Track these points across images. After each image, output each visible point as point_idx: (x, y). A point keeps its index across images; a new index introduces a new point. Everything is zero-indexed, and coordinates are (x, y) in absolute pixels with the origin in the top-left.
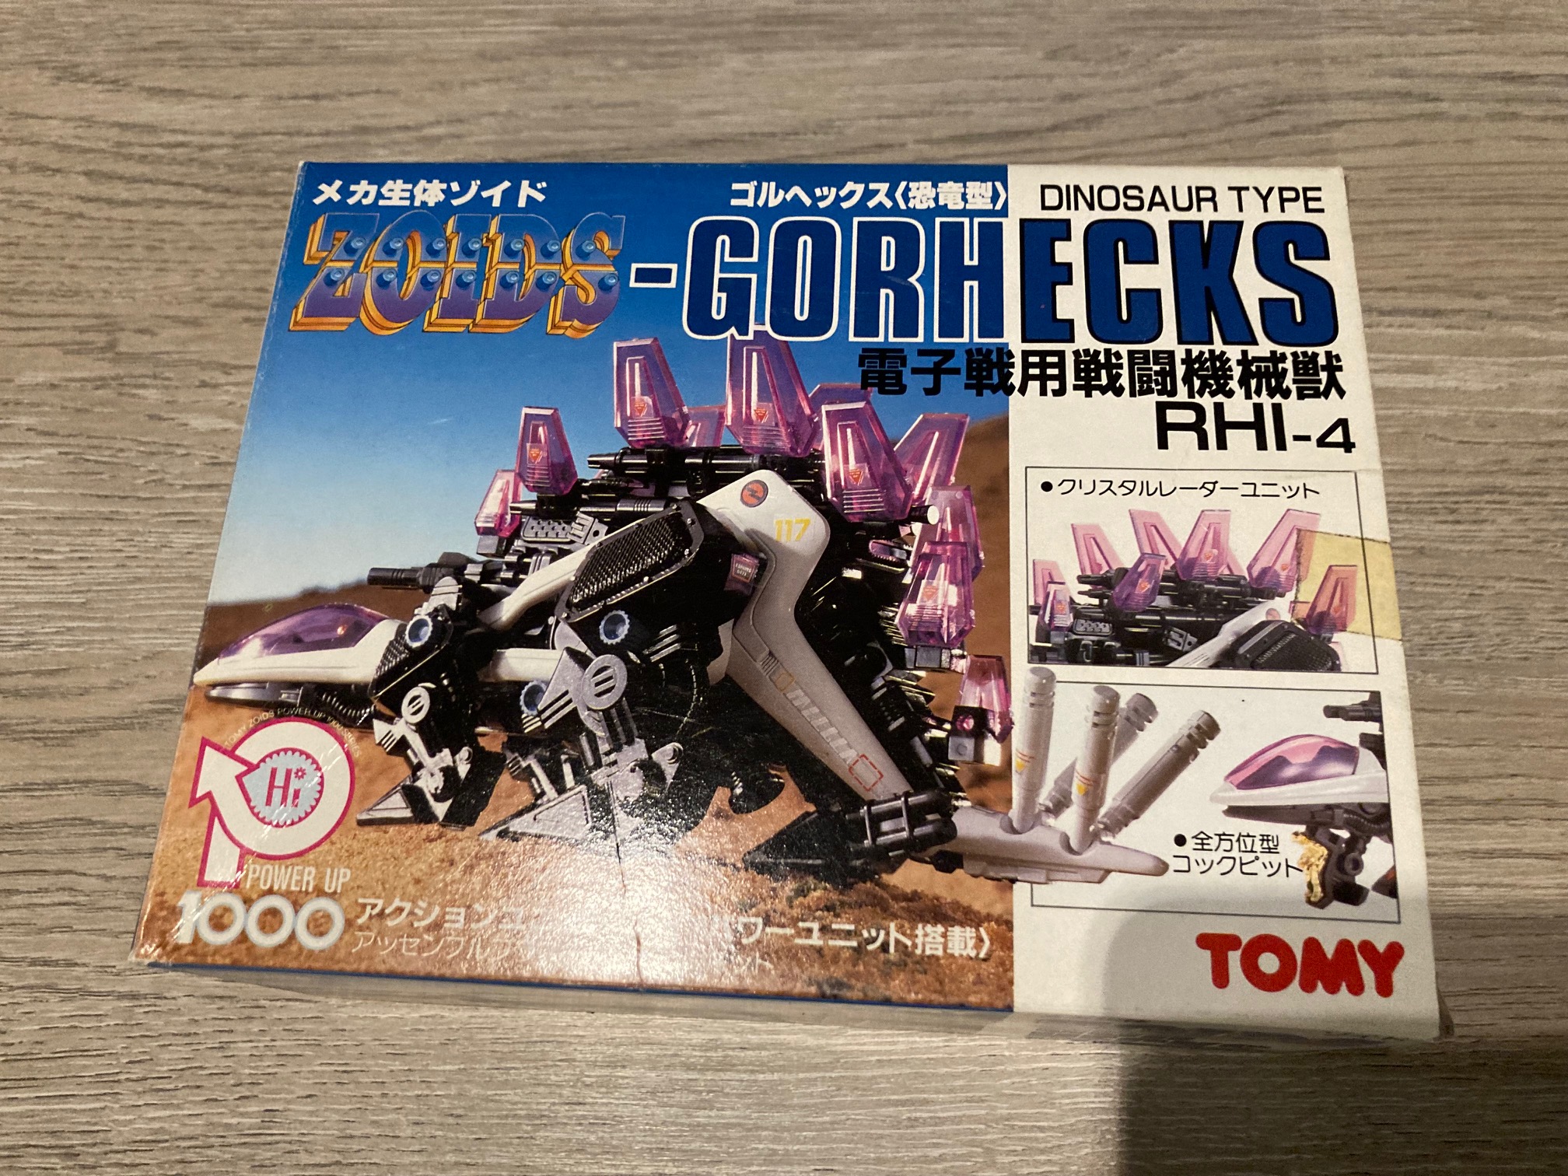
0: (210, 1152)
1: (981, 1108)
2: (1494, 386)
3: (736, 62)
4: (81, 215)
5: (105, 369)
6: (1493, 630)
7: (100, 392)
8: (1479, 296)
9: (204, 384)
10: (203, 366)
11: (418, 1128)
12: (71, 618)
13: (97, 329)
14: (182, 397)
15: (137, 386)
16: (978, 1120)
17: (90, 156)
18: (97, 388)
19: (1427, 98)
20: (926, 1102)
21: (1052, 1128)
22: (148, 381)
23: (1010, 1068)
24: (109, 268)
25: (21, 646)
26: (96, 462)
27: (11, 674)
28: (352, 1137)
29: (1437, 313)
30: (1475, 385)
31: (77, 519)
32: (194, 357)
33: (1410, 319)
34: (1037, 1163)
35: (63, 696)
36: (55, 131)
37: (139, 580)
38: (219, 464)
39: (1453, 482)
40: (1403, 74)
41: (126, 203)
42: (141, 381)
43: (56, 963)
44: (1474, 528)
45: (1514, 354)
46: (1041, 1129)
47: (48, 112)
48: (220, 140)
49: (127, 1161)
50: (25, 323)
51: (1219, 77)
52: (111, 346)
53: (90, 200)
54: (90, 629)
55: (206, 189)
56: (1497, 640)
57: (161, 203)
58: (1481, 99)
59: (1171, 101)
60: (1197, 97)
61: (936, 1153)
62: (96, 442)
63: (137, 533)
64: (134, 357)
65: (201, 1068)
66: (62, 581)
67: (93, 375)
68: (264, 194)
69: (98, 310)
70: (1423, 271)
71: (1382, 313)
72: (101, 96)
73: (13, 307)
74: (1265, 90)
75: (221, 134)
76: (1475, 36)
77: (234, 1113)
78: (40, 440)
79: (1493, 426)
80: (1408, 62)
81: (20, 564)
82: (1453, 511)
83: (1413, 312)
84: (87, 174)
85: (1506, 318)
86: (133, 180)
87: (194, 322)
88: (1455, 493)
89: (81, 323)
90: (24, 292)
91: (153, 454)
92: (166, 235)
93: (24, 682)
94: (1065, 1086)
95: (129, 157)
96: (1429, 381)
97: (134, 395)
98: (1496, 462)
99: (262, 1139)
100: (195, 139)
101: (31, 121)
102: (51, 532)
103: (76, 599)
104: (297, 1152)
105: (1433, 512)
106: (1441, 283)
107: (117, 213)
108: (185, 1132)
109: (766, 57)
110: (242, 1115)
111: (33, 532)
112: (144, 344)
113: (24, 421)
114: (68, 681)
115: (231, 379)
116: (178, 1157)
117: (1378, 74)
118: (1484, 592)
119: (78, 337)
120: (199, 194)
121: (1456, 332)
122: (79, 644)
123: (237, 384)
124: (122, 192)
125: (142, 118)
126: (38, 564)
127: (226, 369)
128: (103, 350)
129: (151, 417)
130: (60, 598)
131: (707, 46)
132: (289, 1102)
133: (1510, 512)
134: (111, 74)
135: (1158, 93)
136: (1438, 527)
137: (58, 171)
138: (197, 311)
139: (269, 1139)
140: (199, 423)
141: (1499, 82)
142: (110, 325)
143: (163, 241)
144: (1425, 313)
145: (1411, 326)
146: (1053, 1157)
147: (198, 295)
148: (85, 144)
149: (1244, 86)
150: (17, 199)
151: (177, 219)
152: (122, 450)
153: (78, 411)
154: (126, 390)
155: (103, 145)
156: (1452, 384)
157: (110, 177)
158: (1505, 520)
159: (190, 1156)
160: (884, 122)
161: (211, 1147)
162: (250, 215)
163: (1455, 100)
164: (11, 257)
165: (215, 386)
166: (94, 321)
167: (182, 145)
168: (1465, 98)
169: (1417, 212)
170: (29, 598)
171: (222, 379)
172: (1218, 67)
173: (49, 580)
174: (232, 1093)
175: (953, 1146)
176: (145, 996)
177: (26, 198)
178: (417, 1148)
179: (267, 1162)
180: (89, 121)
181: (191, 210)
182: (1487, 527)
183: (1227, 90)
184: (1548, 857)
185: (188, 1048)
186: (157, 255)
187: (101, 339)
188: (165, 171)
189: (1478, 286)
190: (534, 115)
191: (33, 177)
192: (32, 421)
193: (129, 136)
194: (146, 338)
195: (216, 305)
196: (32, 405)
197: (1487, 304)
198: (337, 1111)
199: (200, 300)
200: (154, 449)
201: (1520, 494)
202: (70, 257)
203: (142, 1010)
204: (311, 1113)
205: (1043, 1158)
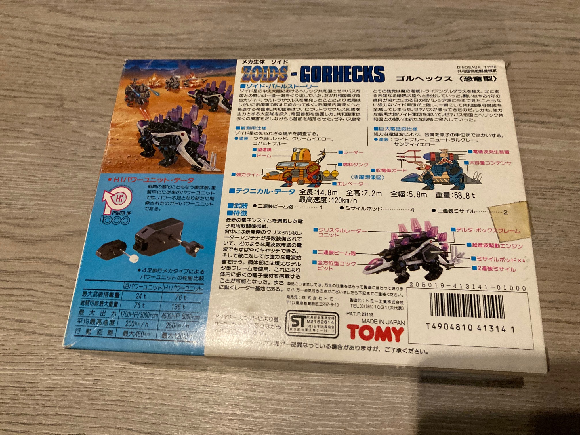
0: (74, 393)
1: (354, 399)
2: (563, 150)
3: (292, 18)
4: (54, 59)
5: (59, 114)
6: (556, 239)
7: (56, 122)
8: (559, 117)
9: (93, 121)
10: (93, 114)
11: (149, 390)
12: (39, 200)
13: (57, 99)
14: (85, 125)
15: (69, 120)
16: (352, 403)
17: (59, 39)
18: (56, 120)
19: (544, 45)
20: (333, 395)
21: (379, 408)
22: (74, 119)
23: (365, 385)
24: (63, 78)
25: (22, 209)
26: (53, 146)
27: (17, 218)
28: (125, 391)
29: (543, 123)
30: (555, 150)
31: (44, 165)
32: (90, 111)
33: (532, 124)
34: (373, 421)
35: (35, 227)
36: (47, 29)
37: (65, 188)
38: (96, 149)
39: (544, 184)
40: (536, 36)
41: (71, 56)
42: (71, 118)
43: (25, 322)
44: (552, 201)
45: (571, 139)
46: (376, 408)
47: (46, 22)
48: (105, 36)
49: (44, 394)
50: (32, 96)
51: (467, 33)
52: (61, 105)
53: (58, 54)
54: (46, 205)
55: (99, 52)
56: (557, 243)
57: (82, 56)
58: (563, 46)
59: (449, 41)
60: (458, 40)
61: (336, 414)
62: (53, 139)
63: (65, 172)
64: (69, 110)
65: (73, 362)
66: (38, 187)
67: (55, 115)
68: (119, 55)
69: (57, 92)
70: (539, 107)
71: (522, 121)
72: (65, 18)
73: (28, 90)
74: (484, 39)
75: (106, 33)
76: (563, 24)
77: (83, 380)
78: (34, 137)
79: (561, 165)
80: (537, 32)
81: (23, 180)
82: (543, 195)
83: (534, 122)
84: (58, 45)
85: (569, 126)
86: (74, 48)
87: (91, 99)
88: (545, 188)
89: (52, 97)
90: (32, 85)
91: (73, 144)
92: (84, 68)
93: (21, 222)
94: (385, 393)
95: (73, 40)
96: (537, 147)
97: (68, 123)
98: (561, 178)
99: (93, 390)
100: (97, 35)
101: (39, 25)
102: (35, 170)
103: (42, 194)
104: (105, 395)
105: (536, 194)
106: (544, 112)
107: (67, 59)
108: (65, 385)
109: (303, 17)
110: (86, 380)
111: (29, 169)
112: (73, 106)
113: (29, 130)
114: (38, 222)
115: (102, 120)
116: (63, 394)
117: (526, 35)
118: (554, 225)
119: (50, 102)
120: (96, 54)
121: (549, 130)
122: (42, 209)
123: (104, 121)
124: (69, 52)
125: (78, 26)
126: (29, 180)
127: (101, 116)
128: (58, 107)
129: (73, 131)
130: (37, 193)
131: (282, 12)
132: (104, 377)
133: (566, 196)
134: (68, 10)
135: (445, 38)
136: (538, 200)
137: (47, 43)
138: (92, 95)
139: (95, 390)
140: (90, 134)
141: (571, 41)
142: (62, 98)
143: (83, 70)
144: (538, 122)
145: (533, 127)
146: (379, 419)
147: (94, 89)
148: (58, 34)
149: (477, 37)
150: (32, 52)
151: (88, 62)
152: (62, 142)
153: (48, 127)
154: (65, 121)
155: (64, 35)
156: (546, 148)
157: (66, 46)
158: (563, 199)
159: (66, 394)
160: (344, 42)
161: (74, 391)
162: (114, 62)
163: (555, 46)
164: (29, 72)
165: (97, 122)
166: (56, 97)
167: (91, 36)
168: (559, 46)
169: (537, 86)
170: (25, 192)
171: (99, 119)
172: (467, 30)
173: (34, 186)
174: (83, 372)
175: (342, 412)
176: (55, 336)
177: (35, 52)
178: (148, 397)
179: (94, 398)
180: (60, 26)
181: (93, 60)
182: (556, 201)
183: (470, 38)
184: (571, 323)
185: (69, 355)
186: (80, 75)
187: (58, 103)
188: (84, 46)
189: (558, 114)
190: (217, 33)
191: (39, 45)
192: (32, 130)
193: (73, 33)
194: (74, 103)
195: (99, 93)
196: (32, 124)
197: (561, 120)
198: (120, 382)
199: (93, 91)
200: (73, 142)
201: (569, 190)
202: (50, 73)
203: (54, 340)
204: (111, 382)
205: (375, 419)
